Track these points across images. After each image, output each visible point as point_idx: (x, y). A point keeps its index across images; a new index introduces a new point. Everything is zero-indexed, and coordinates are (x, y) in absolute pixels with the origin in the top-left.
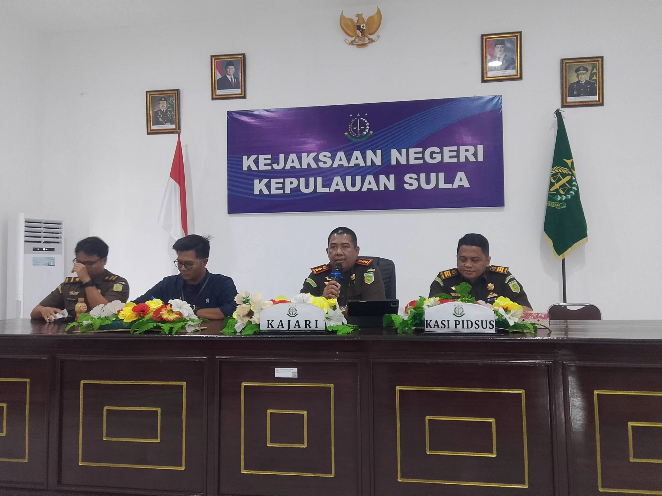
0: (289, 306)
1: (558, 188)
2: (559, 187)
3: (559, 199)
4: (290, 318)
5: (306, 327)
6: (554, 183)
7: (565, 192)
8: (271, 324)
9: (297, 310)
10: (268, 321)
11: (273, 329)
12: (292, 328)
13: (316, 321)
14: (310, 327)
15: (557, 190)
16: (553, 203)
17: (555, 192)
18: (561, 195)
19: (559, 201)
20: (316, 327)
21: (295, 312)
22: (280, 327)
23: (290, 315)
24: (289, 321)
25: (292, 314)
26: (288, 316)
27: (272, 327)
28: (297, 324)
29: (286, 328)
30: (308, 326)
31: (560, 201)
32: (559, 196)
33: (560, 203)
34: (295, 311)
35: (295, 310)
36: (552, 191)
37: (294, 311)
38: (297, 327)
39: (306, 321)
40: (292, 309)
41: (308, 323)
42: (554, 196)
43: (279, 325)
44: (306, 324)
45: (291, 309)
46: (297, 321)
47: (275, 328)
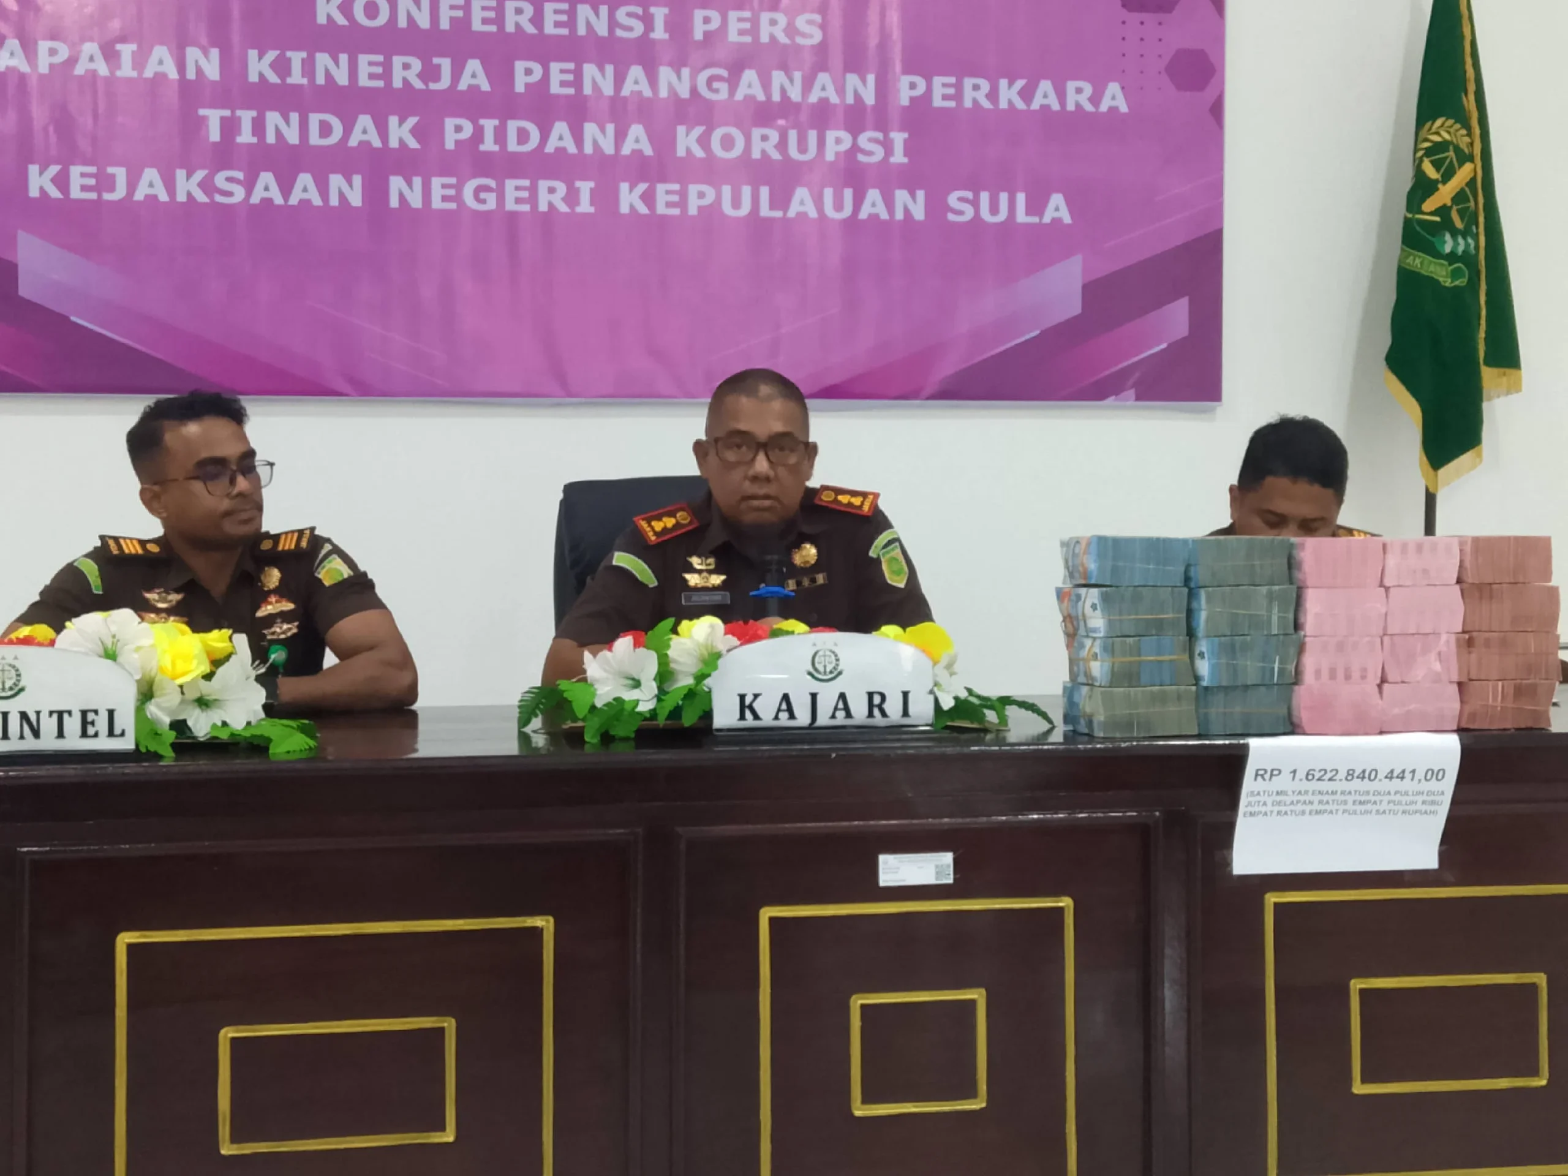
0: (814, 645)
1: (1449, 204)
2: (1453, 199)
3: (1448, 249)
4: (816, 687)
5: (871, 714)
6: (1437, 181)
7: (1466, 219)
8: (751, 708)
9: (840, 656)
10: (742, 697)
11: (757, 723)
12: (823, 720)
13: (905, 695)
14: (884, 714)
15: (1444, 211)
16: (1431, 262)
17: (1438, 219)
18: (1454, 233)
19: (1447, 255)
20: (906, 713)
21: (833, 665)
22: (784, 716)
23: (817, 675)
24: (814, 696)
25: (825, 672)
26: (809, 677)
27: (756, 717)
28: (841, 705)
29: (803, 718)
30: (876, 712)
31: (1452, 257)
32: (1448, 237)
33: (1450, 264)
34: (834, 661)
35: (833, 657)
36: (1428, 211)
37: (830, 663)
38: (841, 714)
39: (870, 695)
40: (825, 656)
41: (877, 700)
42: (1433, 236)
43: (779, 710)
44: (871, 705)
45: (821, 653)
46: (842, 696)
47: (767, 718)
